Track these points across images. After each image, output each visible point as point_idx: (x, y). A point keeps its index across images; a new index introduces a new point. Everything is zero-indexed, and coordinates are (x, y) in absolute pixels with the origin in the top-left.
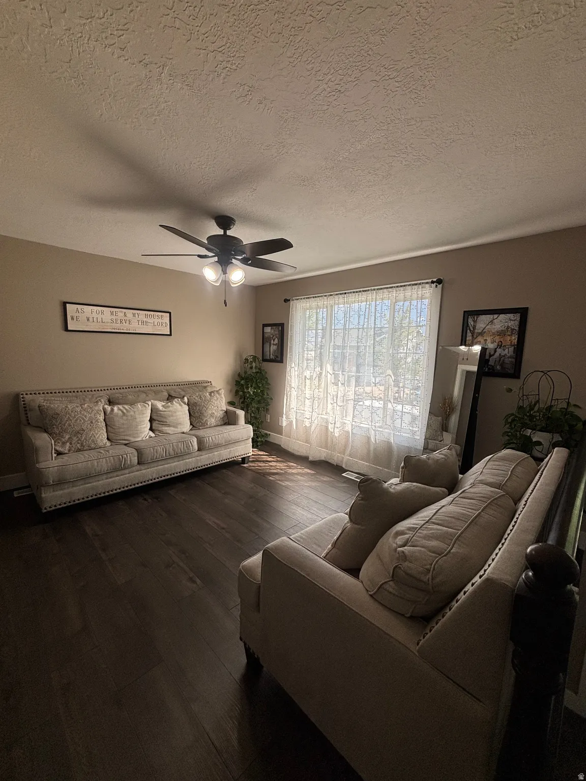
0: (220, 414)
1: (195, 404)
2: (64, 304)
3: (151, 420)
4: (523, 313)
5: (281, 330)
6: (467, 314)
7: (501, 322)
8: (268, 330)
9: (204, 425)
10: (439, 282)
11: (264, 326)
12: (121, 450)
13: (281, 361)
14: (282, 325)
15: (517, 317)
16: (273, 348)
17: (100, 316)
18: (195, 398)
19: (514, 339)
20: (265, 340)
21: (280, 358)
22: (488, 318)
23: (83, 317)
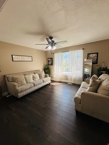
0: (44, 75)
1: (40, 74)
2: (12, 55)
3: (33, 78)
4: (97, 53)
5: (52, 59)
6: (88, 54)
7: (94, 55)
8: (49, 59)
9: (42, 78)
10: (84, 49)
11: (48, 59)
12: (29, 84)
13: (52, 65)
14: (52, 58)
15: (97, 54)
16: (51, 63)
17: (19, 58)
18: (39, 73)
19: (96, 58)
20: (48, 61)
21: (52, 64)
22: (92, 54)
23: (16, 58)
